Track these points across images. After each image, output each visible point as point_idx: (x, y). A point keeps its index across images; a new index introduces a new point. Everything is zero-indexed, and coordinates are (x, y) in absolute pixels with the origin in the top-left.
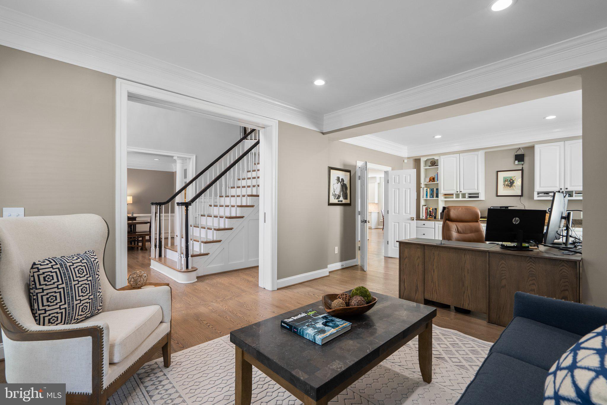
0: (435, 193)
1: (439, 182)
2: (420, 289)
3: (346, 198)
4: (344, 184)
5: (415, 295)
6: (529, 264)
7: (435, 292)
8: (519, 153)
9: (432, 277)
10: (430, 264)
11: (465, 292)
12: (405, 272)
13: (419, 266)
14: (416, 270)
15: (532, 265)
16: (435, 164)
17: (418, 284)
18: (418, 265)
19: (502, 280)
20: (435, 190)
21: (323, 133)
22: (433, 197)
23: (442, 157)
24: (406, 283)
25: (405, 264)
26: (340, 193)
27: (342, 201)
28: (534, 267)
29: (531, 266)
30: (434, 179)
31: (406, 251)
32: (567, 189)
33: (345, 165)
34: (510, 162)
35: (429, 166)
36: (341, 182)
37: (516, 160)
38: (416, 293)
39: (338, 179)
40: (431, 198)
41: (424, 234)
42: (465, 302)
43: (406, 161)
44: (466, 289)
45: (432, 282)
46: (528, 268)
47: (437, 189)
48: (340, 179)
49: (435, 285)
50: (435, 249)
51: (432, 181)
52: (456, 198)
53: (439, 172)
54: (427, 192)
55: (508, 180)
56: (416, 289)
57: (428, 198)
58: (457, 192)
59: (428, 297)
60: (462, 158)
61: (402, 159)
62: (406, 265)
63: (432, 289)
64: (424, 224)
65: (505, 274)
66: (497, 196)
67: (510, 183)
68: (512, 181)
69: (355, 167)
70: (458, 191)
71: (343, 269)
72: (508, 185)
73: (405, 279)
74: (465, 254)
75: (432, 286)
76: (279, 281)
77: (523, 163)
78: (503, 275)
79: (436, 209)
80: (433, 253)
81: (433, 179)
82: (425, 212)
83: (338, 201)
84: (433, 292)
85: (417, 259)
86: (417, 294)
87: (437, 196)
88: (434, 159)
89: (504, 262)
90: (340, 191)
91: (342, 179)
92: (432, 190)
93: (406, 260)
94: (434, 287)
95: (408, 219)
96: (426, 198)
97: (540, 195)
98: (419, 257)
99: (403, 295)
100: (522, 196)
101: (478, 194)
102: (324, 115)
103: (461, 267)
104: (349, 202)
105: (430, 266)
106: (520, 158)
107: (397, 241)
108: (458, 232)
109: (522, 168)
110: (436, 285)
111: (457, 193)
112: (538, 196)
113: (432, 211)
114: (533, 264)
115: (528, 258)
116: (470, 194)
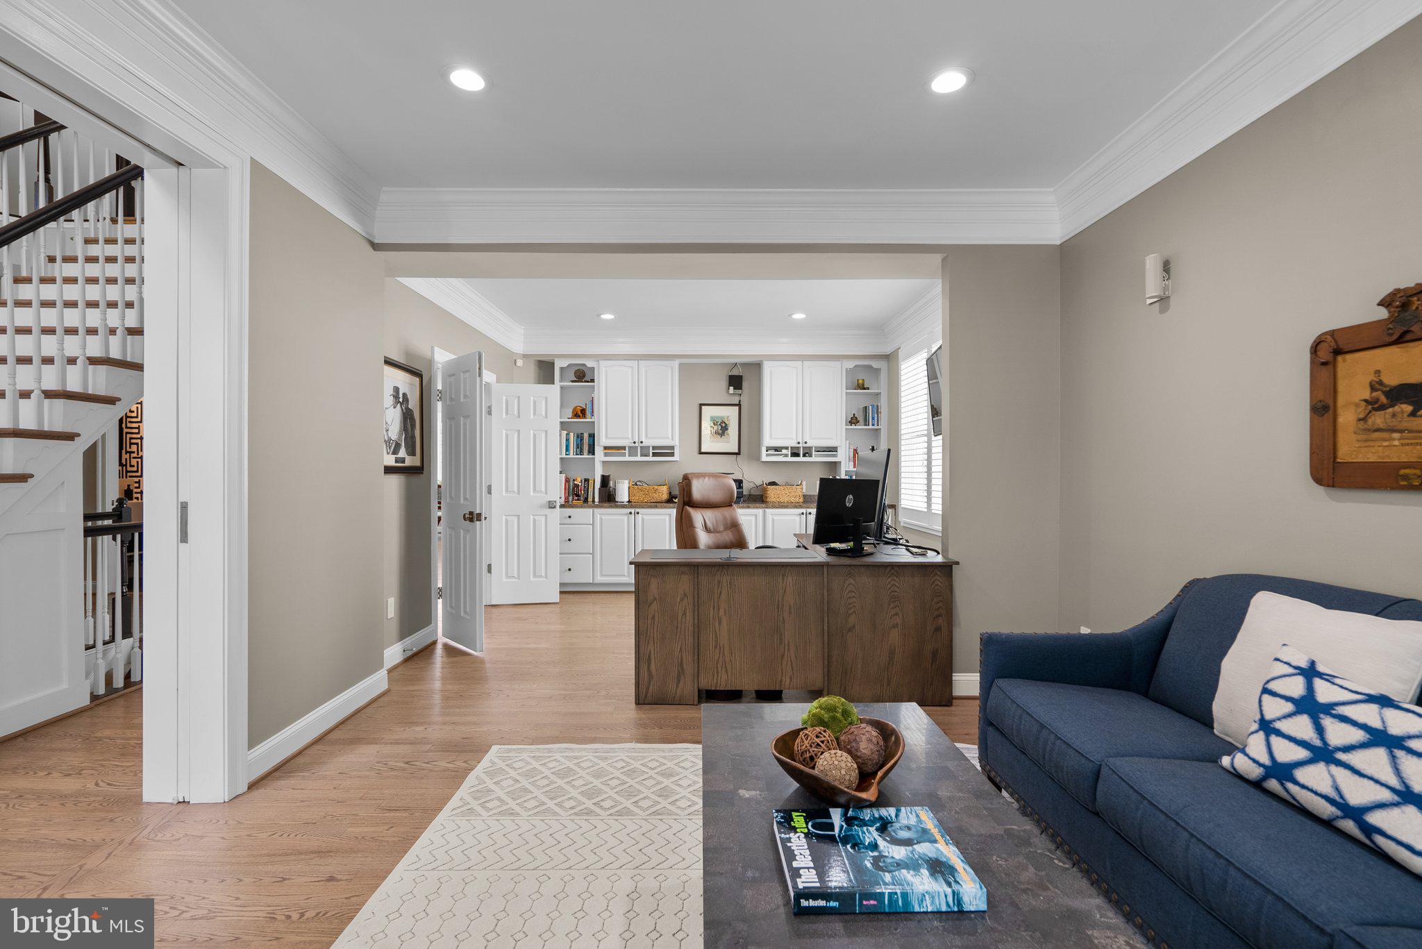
0: (586, 443)
1: (594, 419)
2: (689, 669)
3: (412, 452)
4: (407, 408)
5: (677, 686)
6: (890, 579)
7: (724, 669)
8: (735, 372)
9: (716, 637)
10: (712, 608)
11: (784, 655)
12: (652, 635)
13: (686, 616)
14: (679, 626)
15: (894, 580)
16: (584, 376)
17: (684, 657)
18: (684, 614)
19: (849, 615)
20: (586, 436)
21: (375, 246)
22: (581, 453)
23: (603, 363)
24: (653, 662)
25: (650, 616)
26: (400, 438)
27: (403, 460)
28: (897, 585)
29: (892, 582)
30: (583, 411)
31: (654, 586)
32: (806, 443)
33: (408, 354)
34: (719, 388)
35: (573, 381)
36: (401, 404)
37: (730, 385)
38: (679, 681)
39: (395, 394)
40: (577, 454)
41: (570, 540)
42: (784, 675)
43: (520, 363)
44: (786, 648)
45: (716, 647)
46: (889, 586)
47: (592, 436)
48: (401, 396)
49: (724, 653)
50: (722, 570)
51: (579, 417)
52: (629, 456)
53: (595, 395)
54: (567, 440)
55: (718, 424)
56: (679, 673)
57: (571, 456)
58: (635, 443)
59: (708, 682)
60: (643, 369)
61: (512, 358)
62: (653, 618)
63: (717, 664)
64: (570, 517)
65: (854, 604)
66: (701, 453)
67: (722, 429)
68: (724, 425)
69: (430, 362)
70: (637, 441)
71: (407, 660)
72: (716, 433)
73: (652, 652)
74: (783, 576)
75: (717, 657)
76: (254, 755)
77: (740, 391)
78: (851, 606)
79: (587, 480)
80: (719, 582)
81: (580, 413)
82: (565, 489)
83: (396, 462)
84: (719, 670)
85: (682, 600)
86: (682, 681)
87: (592, 451)
88: (584, 365)
89: (852, 581)
90: (400, 431)
91: (404, 395)
92: (580, 437)
93: (654, 606)
94: (721, 658)
95: (542, 507)
96: (566, 455)
97: (770, 452)
98: (685, 593)
99: (647, 692)
100: (738, 454)
101: (672, 448)
102: (384, 188)
103: (776, 603)
104: (418, 464)
105: (712, 612)
106: (735, 382)
107: (631, 563)
108: (707, 529)
109: (740, 401)
110: (726, 653)
111: (633, 445)
112: (767, 455)
113: (580, 484)
114: (895, 578)
115: (889, 569)
116: (654, 448)
